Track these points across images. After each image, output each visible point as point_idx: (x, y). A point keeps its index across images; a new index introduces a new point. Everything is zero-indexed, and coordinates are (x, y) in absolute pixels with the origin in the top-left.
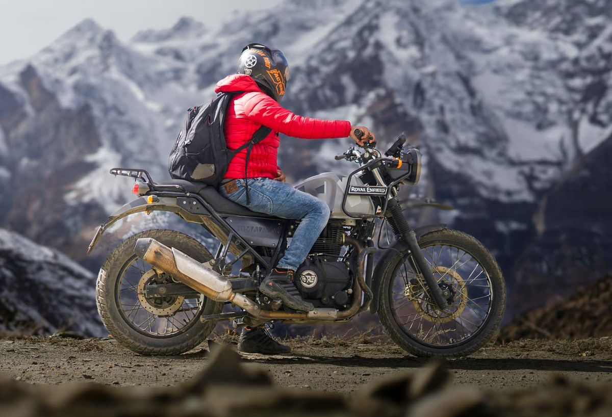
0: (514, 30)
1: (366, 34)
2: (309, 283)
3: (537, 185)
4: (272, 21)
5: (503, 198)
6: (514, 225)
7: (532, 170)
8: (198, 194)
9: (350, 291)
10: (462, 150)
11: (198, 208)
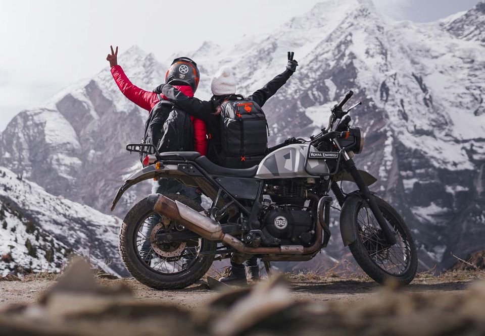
0: (455, 40)
1: (343, 47)
2: (281, 226)
3: (476, 157)
4: (272, 40)
5: (451, 168)
6: (459, 188)
7: (472, 145)
8: (194, 161)
9: (313, 232)
10: (419, 132)
11: (194, 172)
